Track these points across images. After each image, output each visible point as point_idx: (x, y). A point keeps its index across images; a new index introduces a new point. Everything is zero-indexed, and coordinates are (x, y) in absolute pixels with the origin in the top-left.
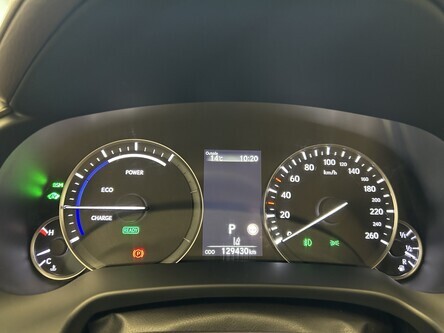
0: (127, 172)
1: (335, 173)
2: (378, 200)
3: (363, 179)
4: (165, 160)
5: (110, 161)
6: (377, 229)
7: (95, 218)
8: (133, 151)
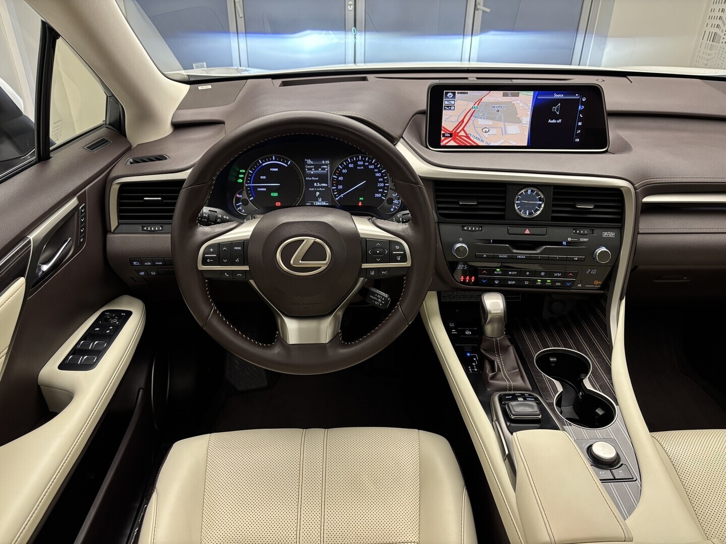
0: (271, 169)
1: (363, 168)
2: (382, 180)
3: (375, 170)
4: (287, 164)
5: (263, 165)
6: (380, 192)
7: (259, 189)
8: (272, 160)
